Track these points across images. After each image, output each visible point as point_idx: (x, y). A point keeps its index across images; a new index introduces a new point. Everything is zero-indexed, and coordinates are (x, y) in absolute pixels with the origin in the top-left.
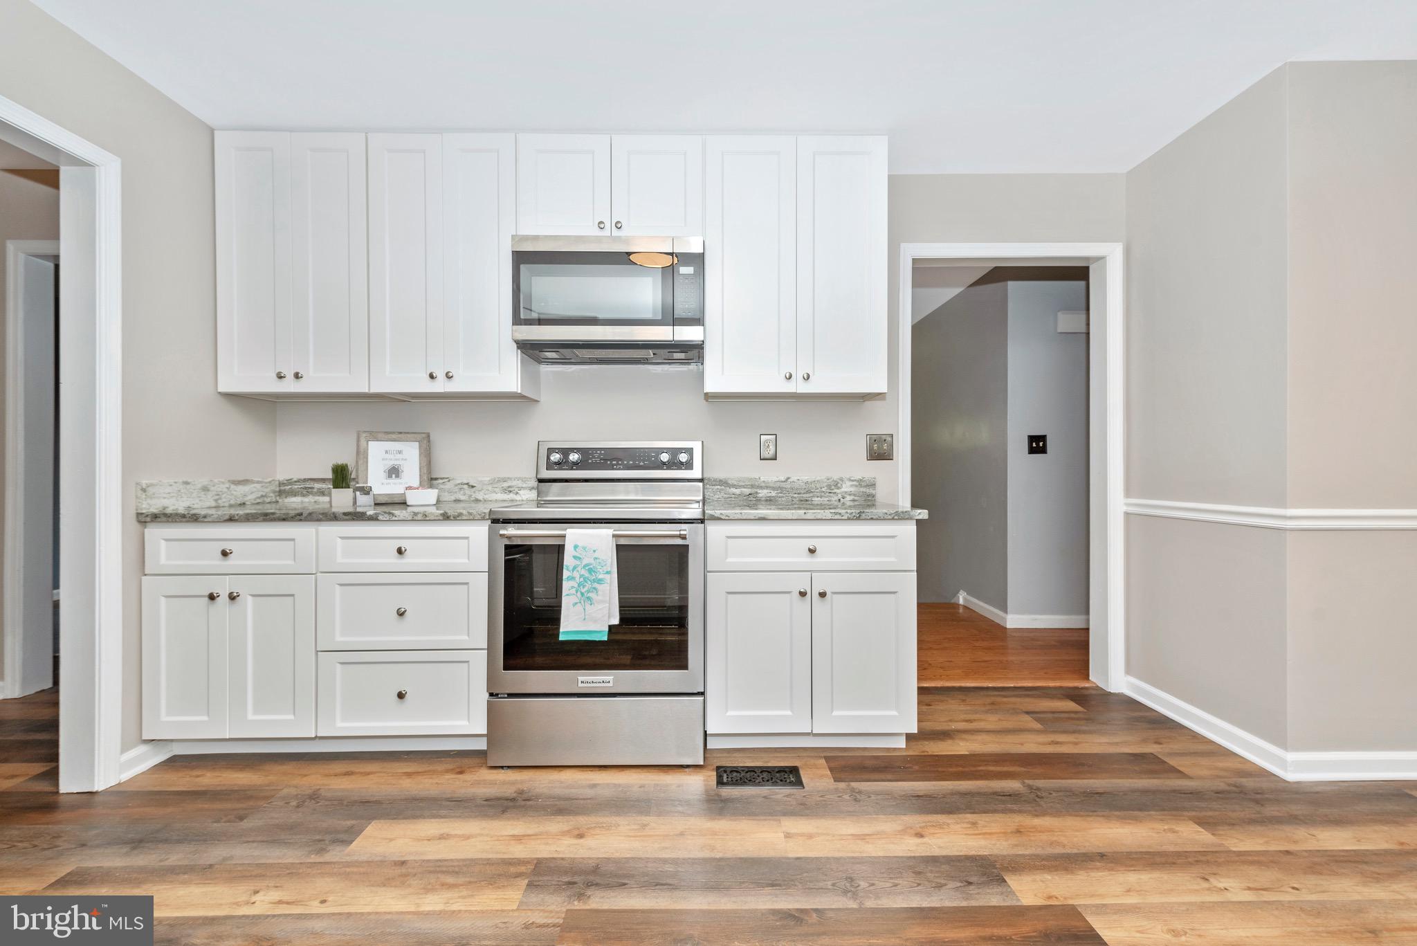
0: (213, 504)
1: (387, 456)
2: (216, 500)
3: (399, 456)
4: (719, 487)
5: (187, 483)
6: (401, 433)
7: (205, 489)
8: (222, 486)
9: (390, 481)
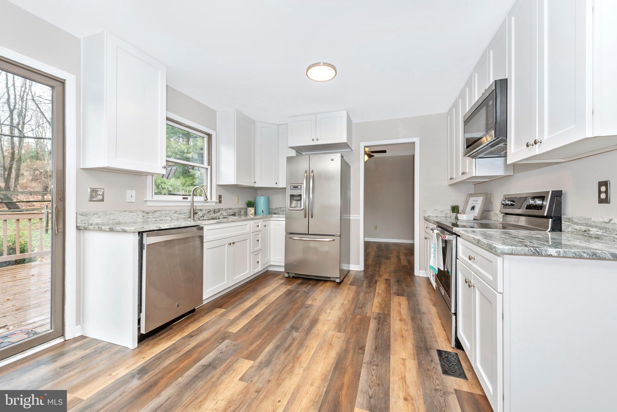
0: (445, 216)
1: (474, 202)
2: (446, 215)
3: (476, 202)
4: (568, 223)
5: (436, 210)
6: (479, 194)
7: (442, 212)
8: (448, 211)
9: (471, 211)
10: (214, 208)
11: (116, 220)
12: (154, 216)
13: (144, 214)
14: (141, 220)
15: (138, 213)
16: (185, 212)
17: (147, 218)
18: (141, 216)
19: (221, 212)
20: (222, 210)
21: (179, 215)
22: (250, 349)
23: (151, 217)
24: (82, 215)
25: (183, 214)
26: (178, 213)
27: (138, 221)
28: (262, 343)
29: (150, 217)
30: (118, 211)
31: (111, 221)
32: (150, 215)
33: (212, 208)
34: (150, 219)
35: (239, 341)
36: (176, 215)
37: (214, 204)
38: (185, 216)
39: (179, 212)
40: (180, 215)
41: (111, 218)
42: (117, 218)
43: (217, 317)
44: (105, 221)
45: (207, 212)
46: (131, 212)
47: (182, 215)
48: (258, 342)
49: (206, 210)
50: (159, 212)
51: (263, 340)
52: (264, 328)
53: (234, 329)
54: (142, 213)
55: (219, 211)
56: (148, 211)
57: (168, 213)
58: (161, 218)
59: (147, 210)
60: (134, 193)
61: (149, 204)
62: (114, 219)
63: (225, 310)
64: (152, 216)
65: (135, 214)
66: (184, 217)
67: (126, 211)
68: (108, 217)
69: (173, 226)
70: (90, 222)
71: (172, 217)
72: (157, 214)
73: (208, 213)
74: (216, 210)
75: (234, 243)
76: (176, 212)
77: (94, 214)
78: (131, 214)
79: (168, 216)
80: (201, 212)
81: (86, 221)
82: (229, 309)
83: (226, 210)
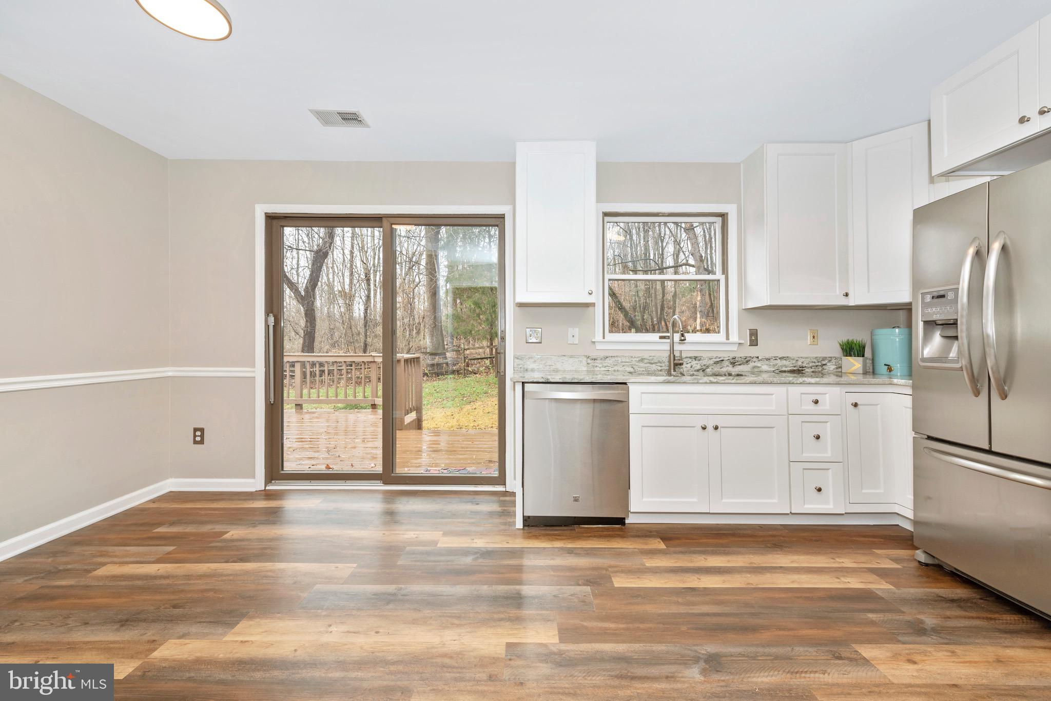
10: (732, 355)
11: (553, 367)
12: (605, 365)
13: (589, 361)
14: (585, 369)
15: (581, 360)
16: (661, 361)
17: (593, 366)
18: (585, 363)
19: (751, 364)
20: (755, 359)
21: (649, 365)
22: (585, 624)
23: (600, 366)
24: (518, 359)
25: (656, 363)
26: (646, 361)
27: (580, 369)
28: (615, 632)
29: (597, 365)
30: (555, 356)
31: (548, 367)
32: (598, 363)
33: (726, 356)
34: (598, 369)
35: (597, 601)
36: (642, 364)
37: (735, 348)
38: (661, 366)
39: (649, 360)
40: (651, 365)
41: (548, 364)
42: (553, 364)
43: (637, 550)
44: (541, 366)
45: (713, 362)
46: (571, 357)
47: (654, 365)
48: (612, 626)
49: (710, 359)
50: (613, 359)
51: (628, 629)
52: (660, 615)
53: (620, 582)
54: (586, 359)
55: (747, 362)
56: (595, 357)
57: (628, 361)
58: (616, 368)
59: (593, 354)
60: (576, 331)
61: (599, 347)
62: (550, 366)
63: (664, 547)
64: (602, 363)
65: (577, 360)
66: (660, 368)
67: (564, 356)
68: (544, 362)
69: (569, 379)
70: (525, 366)
71: (636, 368)
72: (609, 362)
73: (715, 363)
74: (737, 359)
75: (716, 428)
76: (642, 360)
77: (529, 358)
78: (571, 359)
79: (628, 366)
80: (697, 362)
81: (521, 366)
82: (672, 549)
83: (768, 359)
